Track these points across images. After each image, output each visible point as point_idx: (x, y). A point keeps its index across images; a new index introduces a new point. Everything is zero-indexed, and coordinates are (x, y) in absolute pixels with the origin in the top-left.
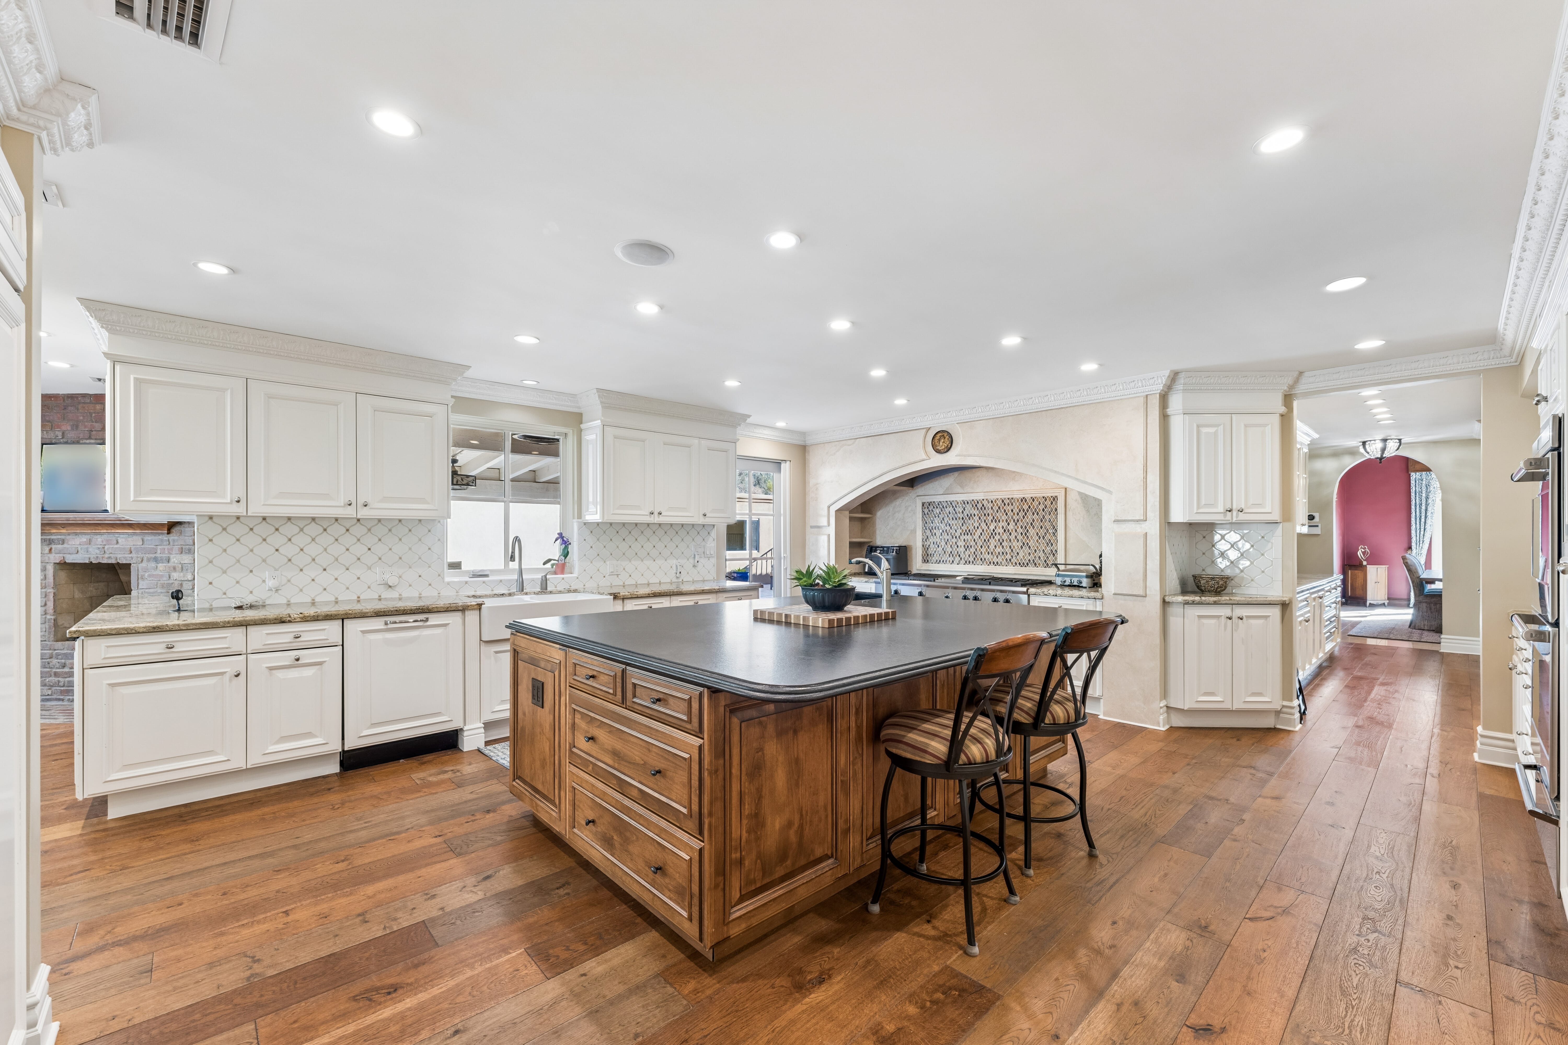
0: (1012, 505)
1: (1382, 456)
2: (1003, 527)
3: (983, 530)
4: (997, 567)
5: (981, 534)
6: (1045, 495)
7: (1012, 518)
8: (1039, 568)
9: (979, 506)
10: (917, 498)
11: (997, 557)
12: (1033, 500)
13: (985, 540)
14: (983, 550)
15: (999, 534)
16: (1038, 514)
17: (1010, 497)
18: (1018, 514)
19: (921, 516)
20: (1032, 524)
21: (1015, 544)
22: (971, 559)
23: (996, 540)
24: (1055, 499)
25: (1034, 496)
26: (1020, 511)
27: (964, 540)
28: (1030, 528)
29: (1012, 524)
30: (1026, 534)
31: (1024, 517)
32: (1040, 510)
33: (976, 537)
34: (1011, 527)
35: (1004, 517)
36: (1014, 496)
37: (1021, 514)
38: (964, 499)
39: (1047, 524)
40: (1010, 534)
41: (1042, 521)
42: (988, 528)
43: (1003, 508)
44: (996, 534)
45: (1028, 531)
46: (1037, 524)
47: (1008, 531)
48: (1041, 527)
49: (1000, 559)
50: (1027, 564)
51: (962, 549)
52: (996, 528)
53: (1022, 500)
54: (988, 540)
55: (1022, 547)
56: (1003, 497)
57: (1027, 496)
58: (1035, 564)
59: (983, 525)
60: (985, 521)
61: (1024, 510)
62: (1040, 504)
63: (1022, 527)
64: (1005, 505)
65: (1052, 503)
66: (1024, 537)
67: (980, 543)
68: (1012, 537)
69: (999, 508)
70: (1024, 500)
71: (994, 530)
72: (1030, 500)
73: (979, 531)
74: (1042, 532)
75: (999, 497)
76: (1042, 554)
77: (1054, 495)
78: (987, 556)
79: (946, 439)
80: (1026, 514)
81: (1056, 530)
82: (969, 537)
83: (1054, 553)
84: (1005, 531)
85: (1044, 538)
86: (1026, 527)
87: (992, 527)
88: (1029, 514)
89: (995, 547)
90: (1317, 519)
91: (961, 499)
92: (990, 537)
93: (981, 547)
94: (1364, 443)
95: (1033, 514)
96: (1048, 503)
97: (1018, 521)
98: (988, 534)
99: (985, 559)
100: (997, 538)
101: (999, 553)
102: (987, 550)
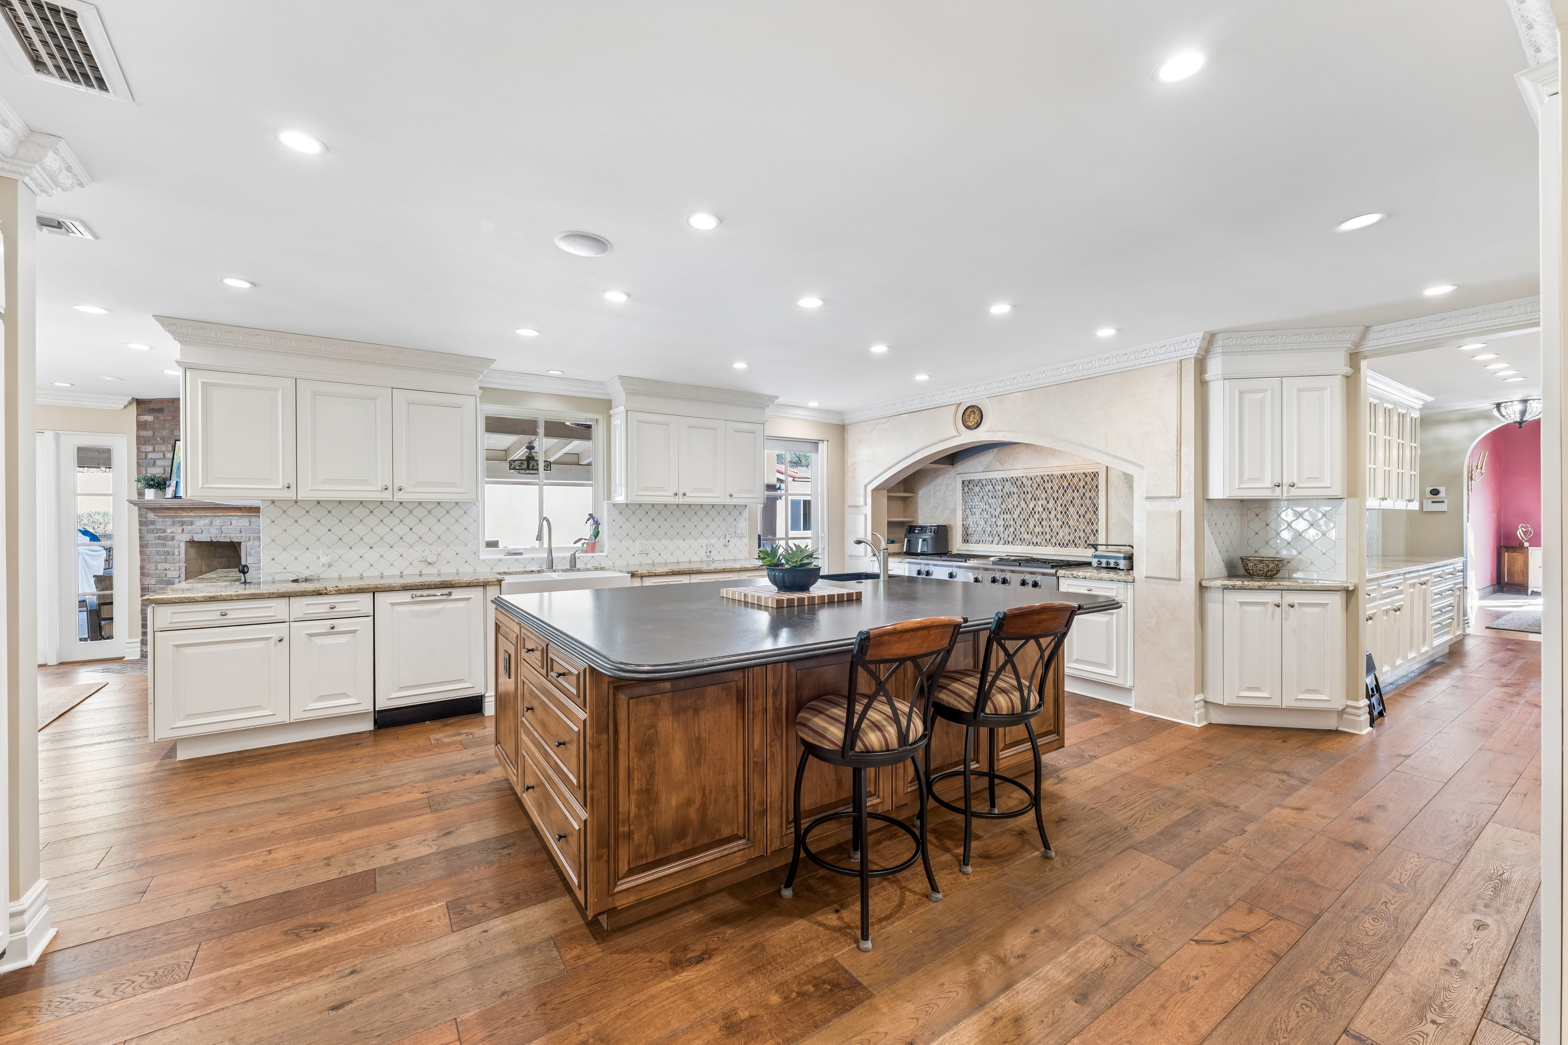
0: (1052, 482)
1: (1522, 419)
2: (1042, 506)
3: (1022, 509)
4: (1037, 547)
5: (1021, 513)
6: (1086, 471)
7: (1052, 496)
8: (1080, 549)
9: (1019, 483)
10: (957, 476)
11: (1037, 537)
12: (1073, 477)
13: (1024, 520)
14: (1023, 530)
15: (1039, 512)
16: (1078, 491)
17: (1050, 473)
18: (1058, 492)
19: (961, 495)
20: (1072, 502)
21: (1055, 523)
22: (1011, 539)
23: (1035, 519)
24: (1096, 475)
25: (1073, 472)
26: (1060, 488)
27: (1004, 519)
28: (1070, 506)
29: (1052, 502)
30: (1065, 513)
31: (1063, 495)
32: (1080, 487)
33: (1015, 516)
34: (1050, 505)
35: (1044, 495)
36: (1054, 473)
37: (1061, 491)
38: (1004, 476)
39: (1088, 502)
40: (1050, 513)
41: (1082, 498)
42: (1028, 506)
43: (1042, 485)
44: (1035, 513)
45: (1067, 509)
46: (1077, 502)
47: (1048, 509)
48: (1082, 505)
49: (1039, 540)
50: (1067, 544)
51: (1001, 529)
52: (1035, 506)
53: (1062, 477)
54: (1028, 520)
55: (1061, 527)
56: (1042, 474)
57: (1067, 473)
58: (1076, 545)
59: (1023, 504)
60: (1024, 499)
61: (1063, 487)
62: (1080, 480)
63: (1061, 505)
64: (1044, 482)
65: (1092, 479)
66: (1063, 516)
67: (1019, 522)
68: (1052, 516)
69: (1039, 485)
70: (1063, 476)
71: (1033, 509)
72: (1069, 476)
73: (1019, 510)
74: (1082, 511)
75: (1039, 474)
76: (1082, 534)
77: (1095, 471)
78: (1026, 536)
79: (976, 415)
80: (1066, 491)
81: (1097, 509)
82: (1008, 516)
83: (1095, 533)
84: (1044, 509)
85: (1084, 516)
86: (1065, 506)
87: (1031, 506)
88: (1070, 491)
89: (1035, 526)
90: (1442, 494)
91: (1000, 477)
92: (1029, 516)
93: (1021, 526)
94: (1498, 405)
95: (1073, 491)
96: (1089, 479)
97: (1058, 499)
98: (1028, 513)
99: (1024, 539)
100: (1037, 516)
101: (1038, 533)
102: (1026, 530)
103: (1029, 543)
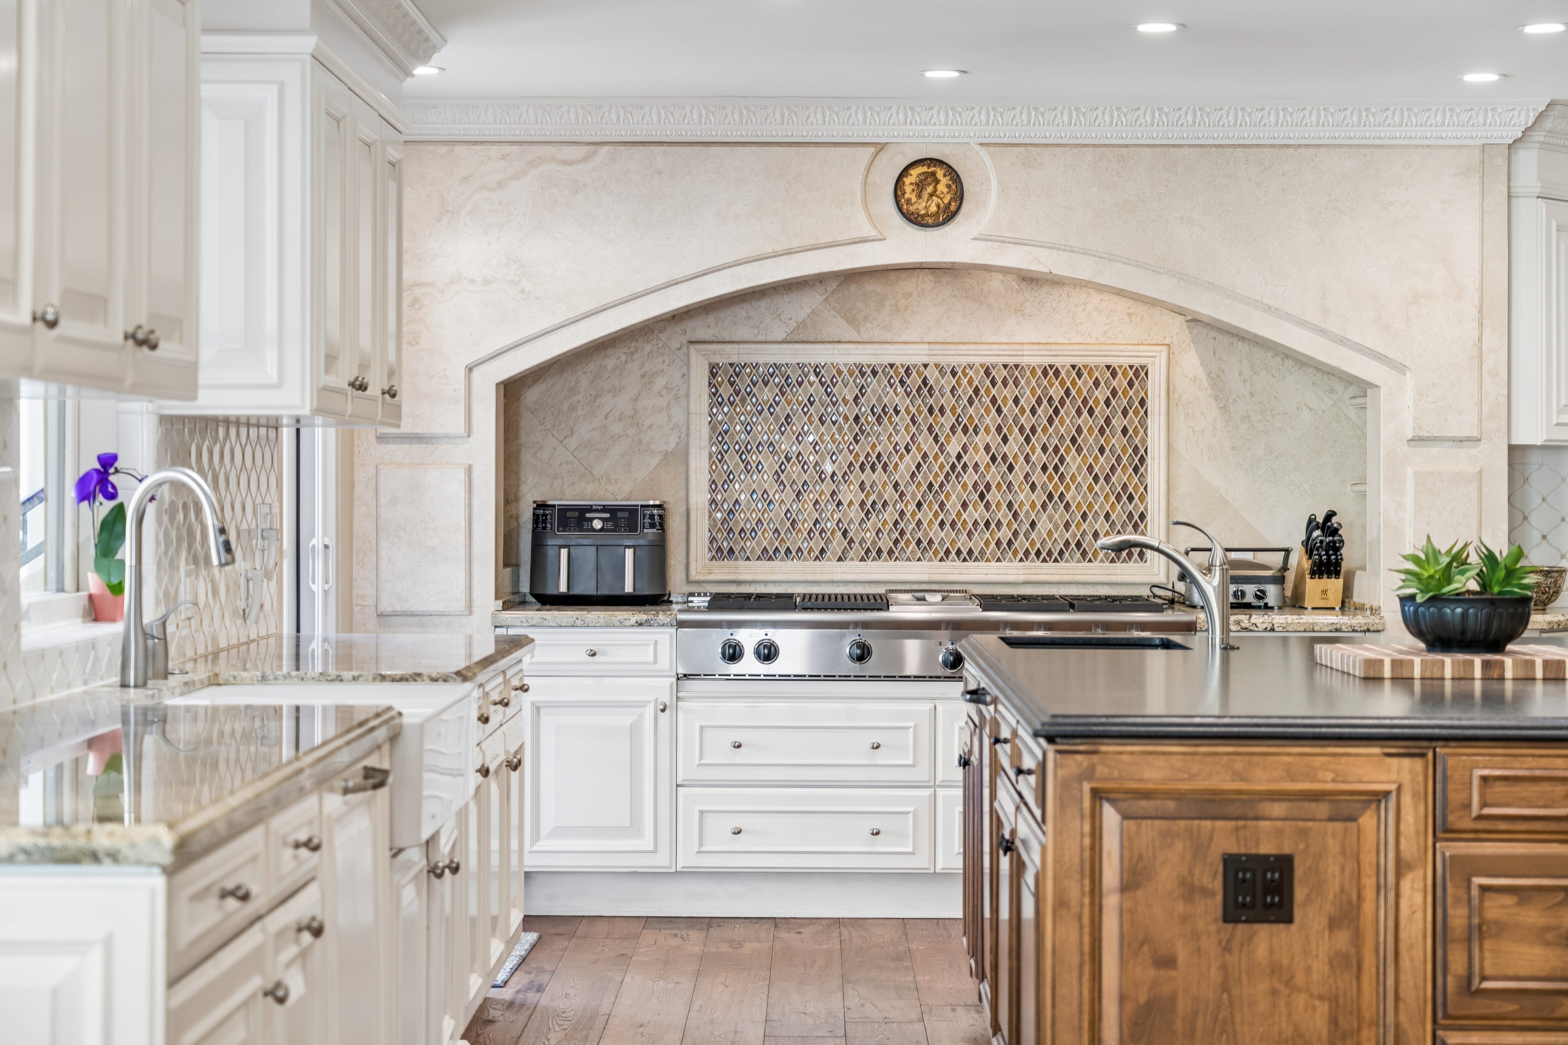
0: (1016, 383)
2: (987, 448)
3: (925, 456)
4: (970, 564)
5: (919, 467)
6: (1114, 362)
7: (1016, 421)
8: (1096, 564)
9: (914, 381)
10: (692, 348)
11: (970, 535)
12: (1079, 374)
13: (930, 486)
14: (926, 515)
15: (976, 466)
16: (1091, 412)
17: (1011, 361)
18: (1033, 411)
19: (706, 409)
20: (1074, 440)
21: (1023, 496)
22: (885, 543)
23: (965, 486)
24: (1139, 372)
25: (1079, 361)
26: (1039, 401)
27: (862, 485)
28: (1068, 451)
29: (1016, 437)
30: (1056, 469)
31: (1050, 421)
32: (1096, 401)
33: (902, 475)
34: (1013, 447)
35: (991, 419)
36: (1024, 361)
37: (1044, 411)
38: (864, 360)
39: (1117, 441)
40: (1011, 468)
41: (1102, 431)
42: (942, 449)
43: (988, 391)
44: (965, 466)
45: (1062, 460)
46: (1089, 440)
47: (1005, 458)
48: (1102, 450)
49: (977, 543)
50: (1061, 553)
52: (965, 448)
53: (1045, 373)
54: (941, 486)
55: (1044, 506)
56: (988, 360)
57: (1062, 362)
58: (1084, 554)
59: (925, 441)
60: (930, 429)
61: (1050, 400)
62: (1097, 383)
63: (1044, 449)
64: (993, 383)
65: (1131, 384)
66: (1050, 478)
67: (914, 492)
68: (1016, 477)
69: (976, 391)
70: (1051, 371)
71: (959, 457)
72: (1068, 374)
73: (912, 458)
74: (1102, 464)
75: (977, 360)
76: (1102, 525)
77: (1137, 362)
78: (935, 533)
80: (1056, 411)
81: (1142, 460)
82: (879, 476)
83: (1139, 521)
84: (993, 459)
85: (1107, 479)
86: (1056, 450)
87: (954, 448)
88: (1068, 411)
89: (965, 505)
91: (851, 360)
92: (947, 477)
93: (919, 505)
95: (1079, 412)
96: (1120, 382)
97: (1033, 430)
98: (941, 467)
99: (931, 542)
100: (970, 478)
101: (976, 523)
102: (936, 515)
103: (948, 552)
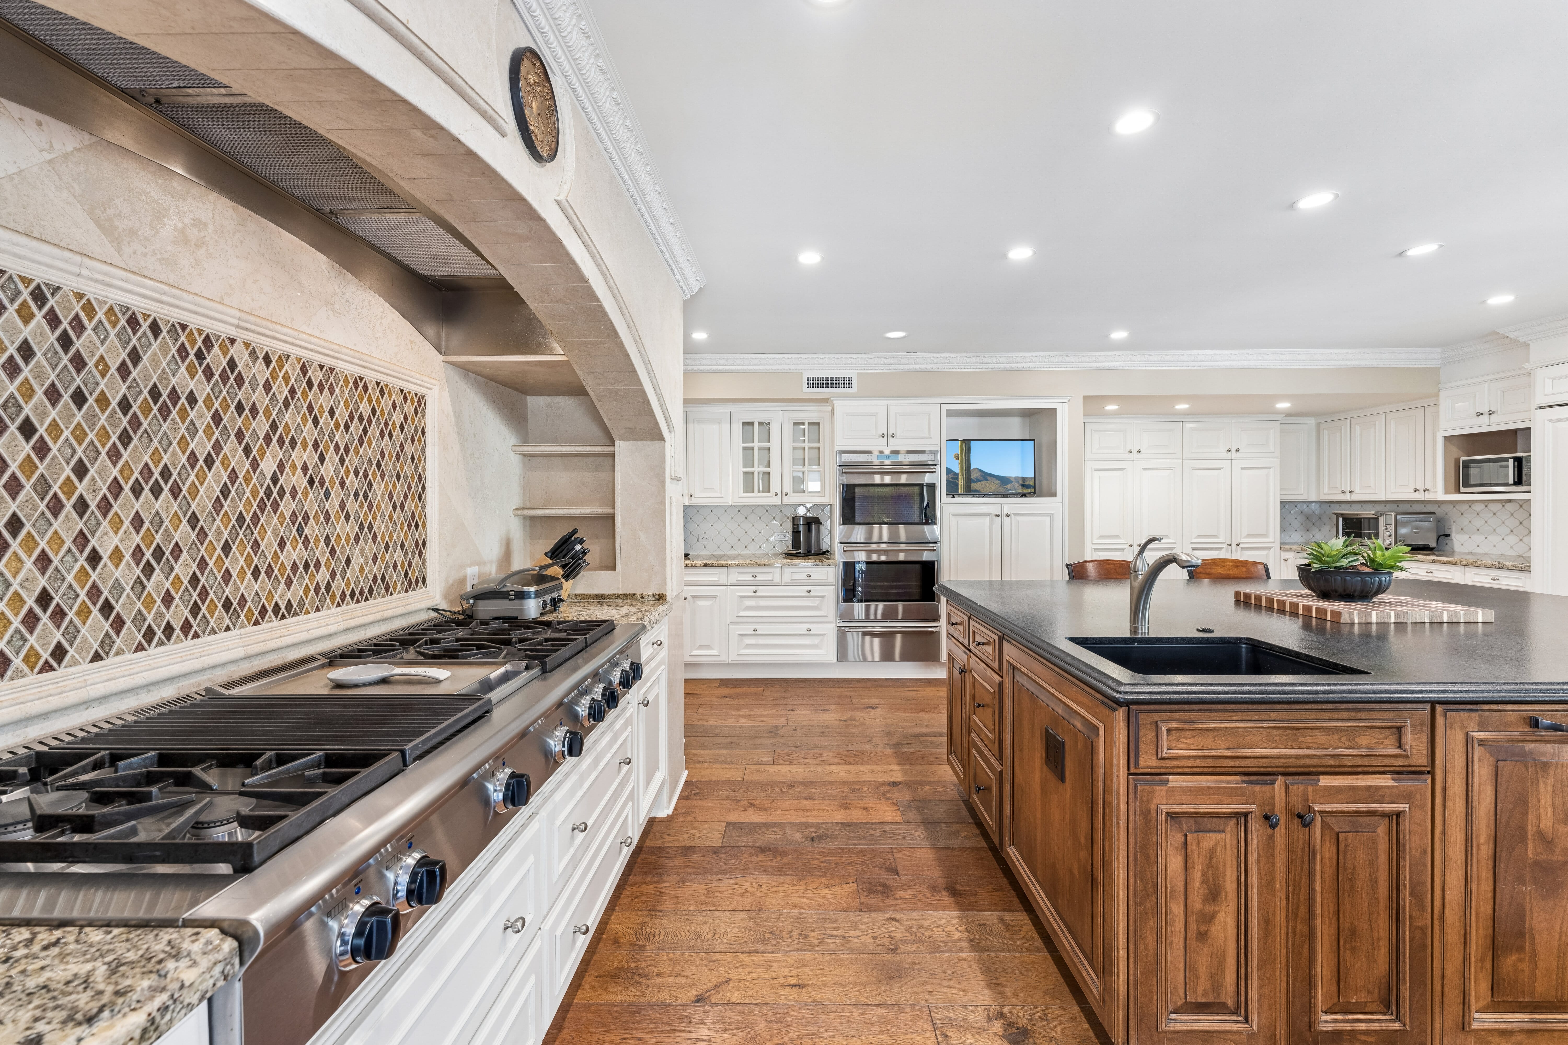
0: (331, 390)
2: (305, 468)
4: (290, 620)
5: (225, 491)
6: (406, 387)
7: (330, 436)
8: (396, 596)
9: (215, 362)
11: (288, 582)
12: (382, 393)
13: (241, 519)
14: (236, 561)
15: (294, 491)
16: (390, 436)
17: (328, 362)
18: (347, 427)
20: (379, 465)
21: (339, 527)
22: (178, 613)
23: (282, 518)
24: (422, 402)
25: (383, 379)
27: (136, 521)
28: (373, 476)
29: (331, 457)
30: (365, 496)
32: (393, 425)
33: (202, 503)
34: (329, 470)
35: (308, 432)
36: (338, 365)
37: (355, 428)
39: (409, 468)
42: (255, 465)
43: (304, 394)
45: (370, 485)
46: (389, 465)
47: (322, 482)
49: (296, 592)
50: (371, 591)
52: (281, 466)
54: (256, 519)
55: (357, 539)
56: (304, 355)
57: (370, 376)
58: (387, 588)
59: (232, 448)
60: (240, 436)
61: (361, 418)
62: (395, 406)
63: (355, 473)
64: (310, 384)
65: (417, 412)
66: (362, 507)
68: (332, 505)
69: (293, 392)
71: (275, 480)
74: (396, 492)
76: (398, 556)
77: (421, 391)
81: (424, 488)
83: (422, 550)
84: (311, 482)
85: (401, 507)
86: (366, 475)
87: (271, 465)
88: (375, 432)
89: (282, 544)
92: (262, 507)
93: (227, 549)
95: (383, 435)
96: (410, 409)
98: (254, 491)
99: (243, 600)
100: (287, 506)
101: (295, 567)
102: (248, 560)
103: (263, 611)
